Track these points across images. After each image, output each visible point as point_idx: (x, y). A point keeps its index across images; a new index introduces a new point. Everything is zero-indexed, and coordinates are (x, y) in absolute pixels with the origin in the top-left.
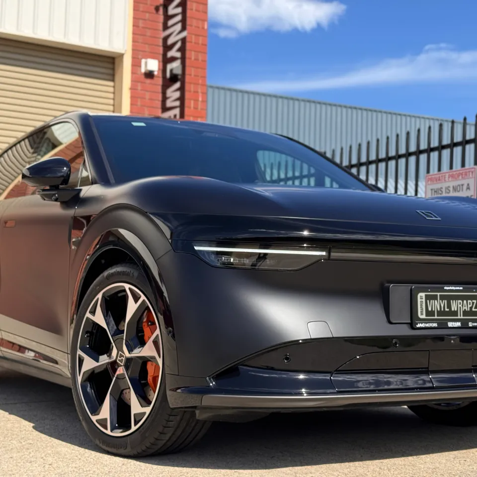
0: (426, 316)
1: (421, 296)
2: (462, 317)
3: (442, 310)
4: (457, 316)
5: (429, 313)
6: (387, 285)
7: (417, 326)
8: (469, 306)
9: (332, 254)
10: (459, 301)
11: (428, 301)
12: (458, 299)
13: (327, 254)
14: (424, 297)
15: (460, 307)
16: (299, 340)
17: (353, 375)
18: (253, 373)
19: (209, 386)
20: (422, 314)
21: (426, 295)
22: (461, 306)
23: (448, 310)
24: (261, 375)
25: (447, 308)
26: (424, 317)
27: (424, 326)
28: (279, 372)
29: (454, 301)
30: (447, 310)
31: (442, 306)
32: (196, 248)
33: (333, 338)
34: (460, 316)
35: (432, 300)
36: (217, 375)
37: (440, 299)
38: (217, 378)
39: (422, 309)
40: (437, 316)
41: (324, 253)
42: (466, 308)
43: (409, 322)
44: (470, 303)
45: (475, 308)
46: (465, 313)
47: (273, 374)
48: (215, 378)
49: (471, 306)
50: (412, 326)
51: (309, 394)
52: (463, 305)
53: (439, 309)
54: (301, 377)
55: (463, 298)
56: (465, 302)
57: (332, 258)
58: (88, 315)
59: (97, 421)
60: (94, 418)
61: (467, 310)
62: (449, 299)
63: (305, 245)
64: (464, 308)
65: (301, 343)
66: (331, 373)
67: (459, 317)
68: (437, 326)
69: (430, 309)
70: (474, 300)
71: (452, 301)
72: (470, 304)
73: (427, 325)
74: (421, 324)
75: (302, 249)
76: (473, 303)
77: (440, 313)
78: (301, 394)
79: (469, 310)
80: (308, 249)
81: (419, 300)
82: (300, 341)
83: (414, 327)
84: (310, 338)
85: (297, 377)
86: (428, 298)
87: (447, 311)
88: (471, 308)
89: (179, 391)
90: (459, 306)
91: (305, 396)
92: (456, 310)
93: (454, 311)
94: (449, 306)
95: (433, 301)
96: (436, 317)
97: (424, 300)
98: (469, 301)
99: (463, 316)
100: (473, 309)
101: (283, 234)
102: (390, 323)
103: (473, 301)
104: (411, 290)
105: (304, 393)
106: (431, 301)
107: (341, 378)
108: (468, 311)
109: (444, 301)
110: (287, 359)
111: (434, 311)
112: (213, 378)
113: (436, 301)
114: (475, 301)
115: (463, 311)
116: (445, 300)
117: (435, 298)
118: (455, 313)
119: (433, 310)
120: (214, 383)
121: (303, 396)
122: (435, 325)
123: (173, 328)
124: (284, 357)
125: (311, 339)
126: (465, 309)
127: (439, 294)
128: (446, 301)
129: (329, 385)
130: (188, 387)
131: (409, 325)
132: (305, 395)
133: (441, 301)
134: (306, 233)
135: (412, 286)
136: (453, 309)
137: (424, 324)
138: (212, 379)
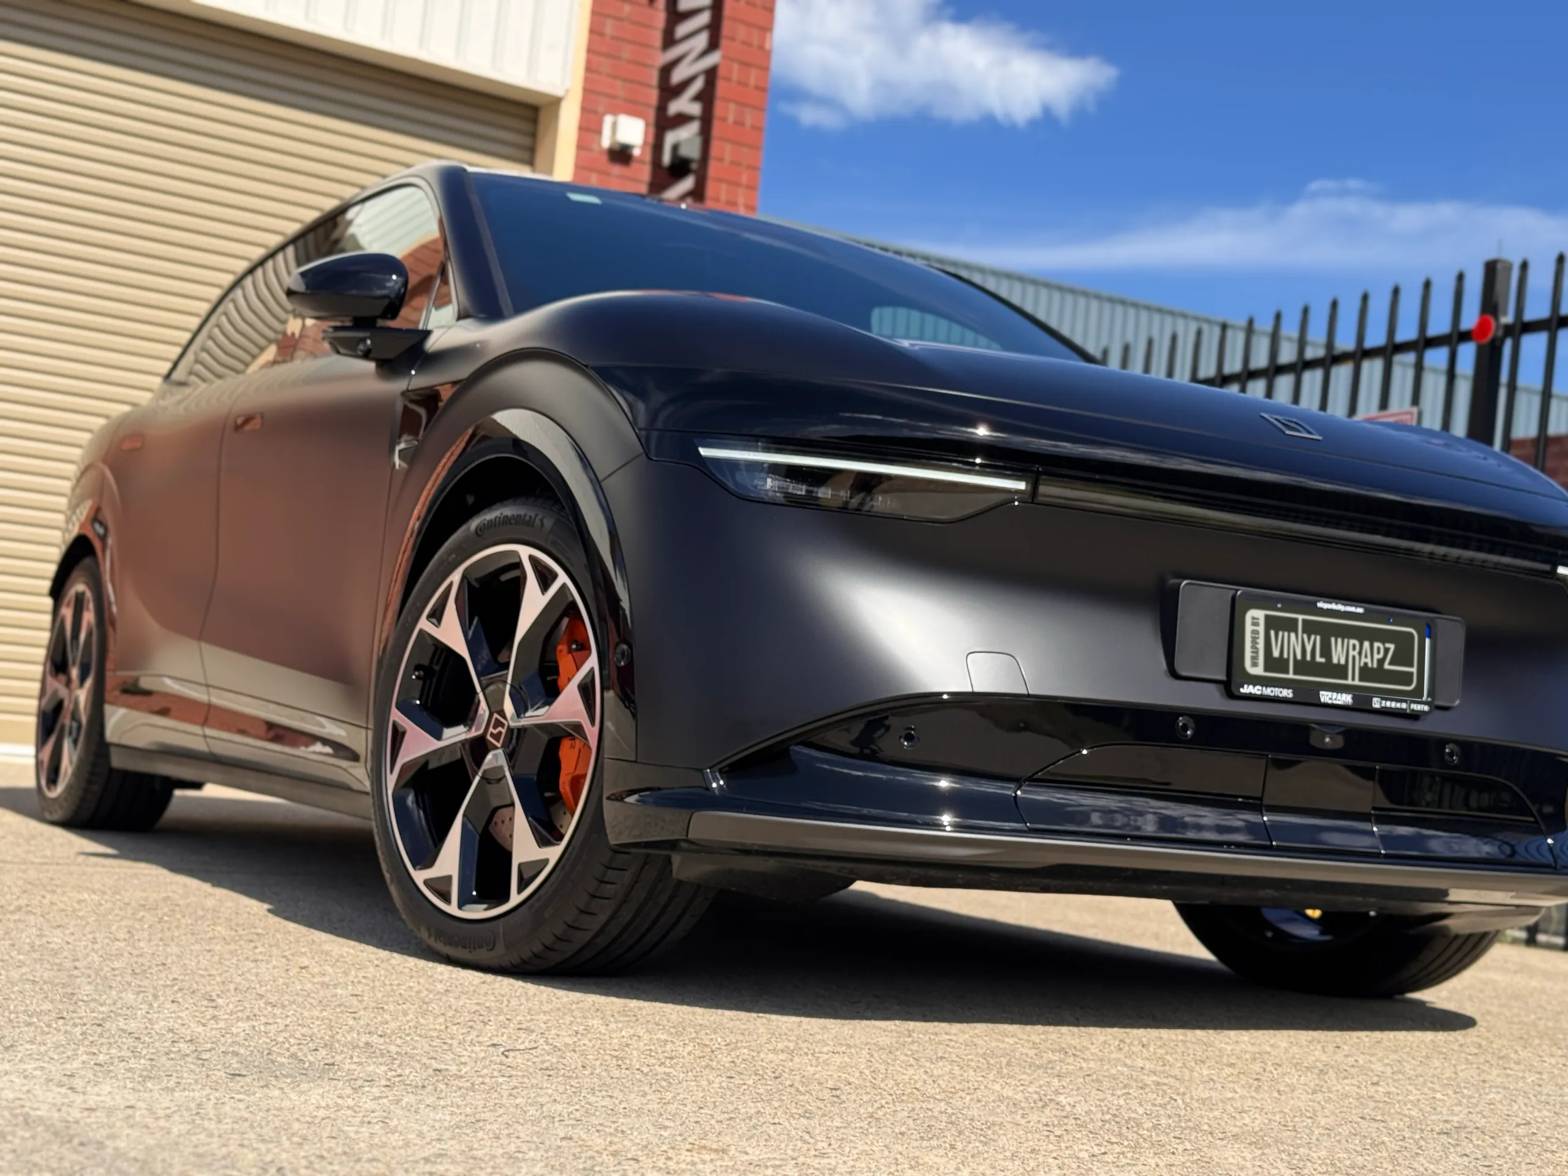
0: (1266, 669)
1: (1255, 618)
2: (1357, 682)
3: (1308, 658)
4: (1346, 678)
5: (1273, 663)
6: (1173, 581)
7: (1242, 690)
8: (1376, 657)
9: (1043, 489)
10: (1352, 642)
11: (1272, 633)
12: (1350, 637)
13: (1029, 488)
14: (1262, 622)
15: (1354, 657)
16: (943, 693)
17: (1072, 792)
18: (826, 766)
19: (708, 788)
20: (1255, 664)
21: (1267, 617)
22: (1356, 653)
23: (1323, 660)
24: (846, 771)
25: (1322, 656)
26: (1259, 671)
27: (1259, 693)
28: (889, 768)
29: (1339, 640)
30: (1319, 659)
31: (1309, 648)
32: (704, 452)
33: (1029, 696)
34: (1353, 679)
35: (1284, 630)
36: (729, 765)
37: (1304, 632)
38: (730, 772)
39: (1255, 651)
40: (1295, 673)
41: (1021, 486)
42: (1369, 660)
43: (1223, 677)
44: (1379, 649)
45: (1391, 663)
46: (1366, 673)
47: (874, 770)
48: (725, 772)
49: (1381, 656)
50: (1229, 688)
51: (958, 827)
52: (1360, 653)
53: (1299, 657)
54: (944, 783)
55: (1362, 635)
56: (1366, 644)
57: (1040, 499)
58: (424, 624)
59: (426, 883)
60: (420, 876)
61: (1370, 665)
62: (1327, 633)
63: (978, 461)
64: (1363, 660)
65: (946, 701)
66: (1018, 781)
67: (1349, 682)
68: (1291, 695)
69: (1276, 653)
70: (1390, 642)
71: (1333, 639)
72: (1379, 652)
73: (1268, 691)
74: (1251, 687)
75: (971, 468)
76: (1387, 650)
77: (1302, 666)
78: (939, 826)
79: (1375, 665)
80: (983, 470)
81: (1249, 628)
82: (945, 697)
83: (1233, 689)
84: (970, 690)
85: (931, 783)
86: (1271, 623)
87: (1320, 664)
88: (1381, 662)
89: (632, 799)
90: (1351, 653)
91: (949, 832)
92: (1343, 662)
93: (1339, 665)
94: (1326, 651)
95: (1286, 634)
96: (1291, 676)
97: (1261, 629)
98: (1376, 645)
99: (1361, 679)
100: (1387, 666)
101: (925, 430)
102: (1174, 674)
103: (1387, 645)
104: (1234, 598)
105: (945, 823)
106: (1280, 633)
107: (1042, 795)
108: (1372, 669)
109: (1313, 637)
110: (909, 738)
111: (1288, 660)
112: (720, 771)
113: (1293, 635)
114: (1392, 647)
115: (1361, 669)
116: (1316, 634)
117: (1290, 626)
118: (1341, 671)
119: (1285, 656)
120: (722, 782)
121: (945, 831)
122: (1287, 693)
123: (630, 646)
124: (903, 733)
125: (973, 694)
126: (1366, 664)
127: (1300, 617)
128: (1318, 638)
129: (1010, 810)
130: (659, 789)
131: (1222, 686)
132: (948, 828)
133: (1305, 636)
134: (982, 432)
135: (1237, 590)
136: (1335, 661)
137: (1259, 687)
138: (718, 774)
